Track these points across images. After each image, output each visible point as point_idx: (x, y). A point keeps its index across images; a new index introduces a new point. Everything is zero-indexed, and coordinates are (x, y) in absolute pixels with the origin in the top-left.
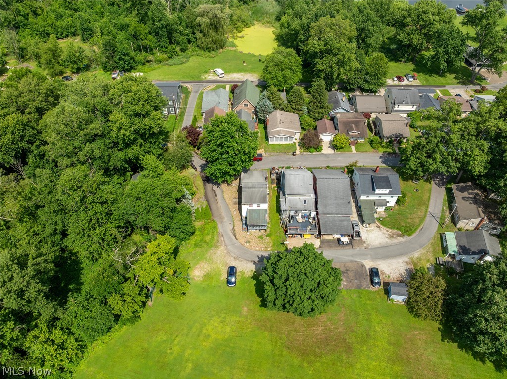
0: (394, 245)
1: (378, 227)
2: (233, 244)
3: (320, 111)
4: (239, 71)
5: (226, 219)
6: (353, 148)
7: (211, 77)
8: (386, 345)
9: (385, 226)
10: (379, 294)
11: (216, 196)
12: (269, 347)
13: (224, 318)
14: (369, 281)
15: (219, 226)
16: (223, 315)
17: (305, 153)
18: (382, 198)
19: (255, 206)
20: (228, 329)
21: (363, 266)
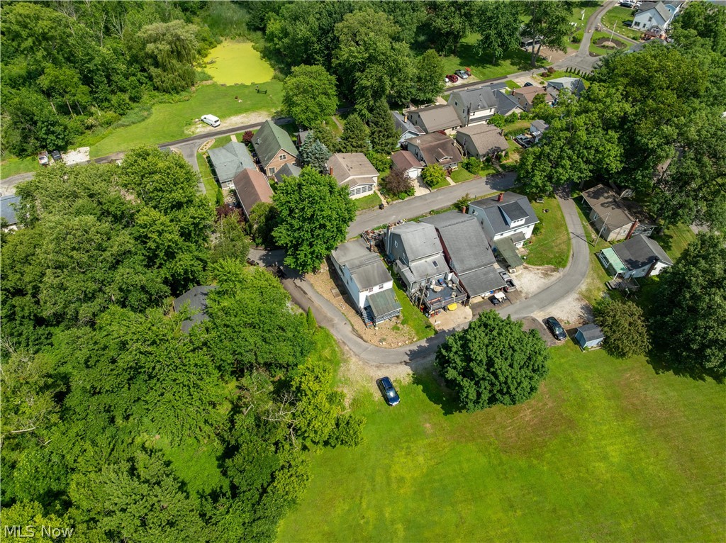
0: (554, 284)
1: (526, 268)
2: (365, 350)
3: (390, 140)
4: (237, 111)
5: (336, 320)
6: (449, 179)
7: (200, 129)
8: (606, 403)
9: (533, 264)
10: (569, 347)
11: (305, 293)
12: (483, 461)
13: (408, 448)
14: (551, 335)
15: (332, 331)
16: (405, 445)
17: (395, 202)
18: (518, 231)
19: (376, 290)
20: (421, 459)
21: (534, 320)
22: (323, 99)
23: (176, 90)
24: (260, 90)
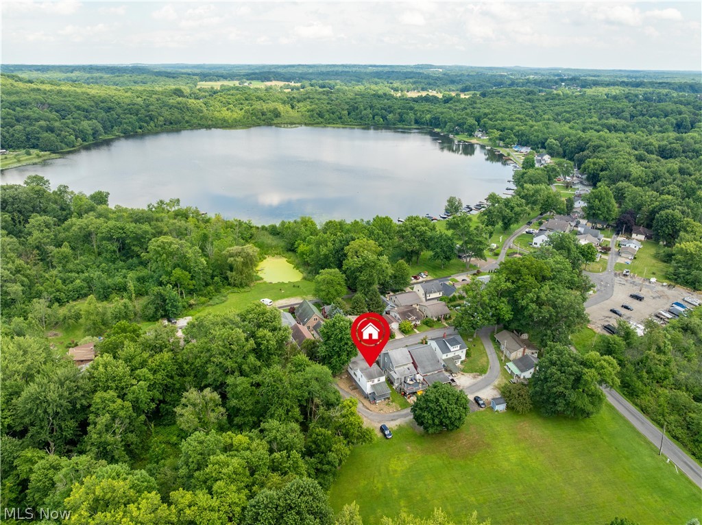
0: (480, 382)
1: (463, 374)
2: (371, 414)
3: (379, 309)
4: (282, 297)
6: (415, 330)
8: (509, 436)
9: (467, 372)
10: (487, 411)
12: (440, 462)
14: (477, 406)
16: (397, 456)
18: (456, 354)
19: (376, 381)
20: (405, 462)
21: (468, 398)
22: (338, 287)
23: (241, 285)
24: (295, 286)
